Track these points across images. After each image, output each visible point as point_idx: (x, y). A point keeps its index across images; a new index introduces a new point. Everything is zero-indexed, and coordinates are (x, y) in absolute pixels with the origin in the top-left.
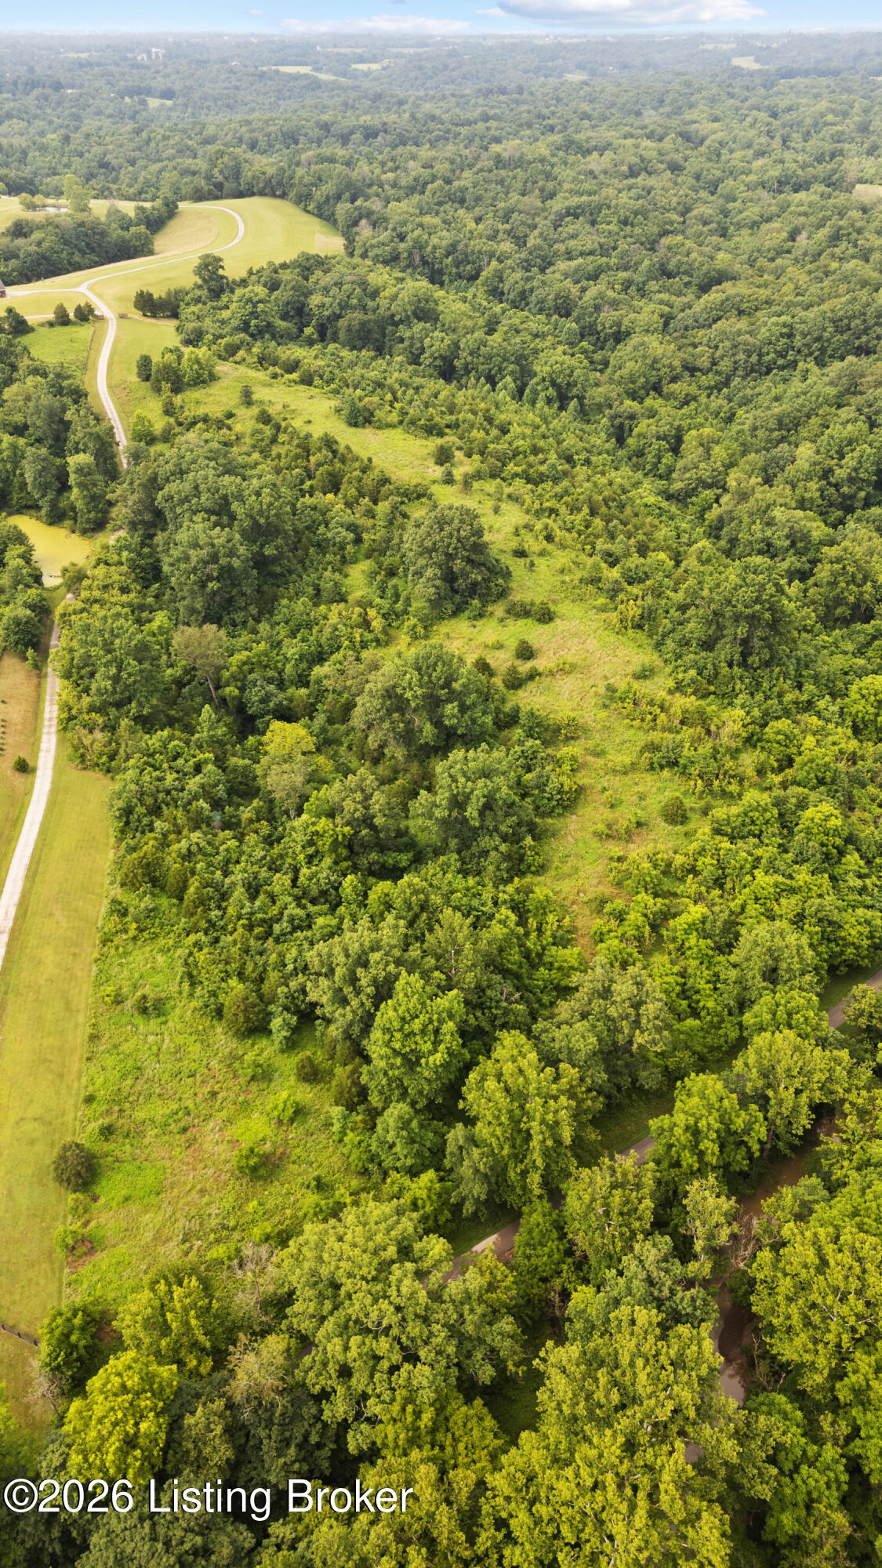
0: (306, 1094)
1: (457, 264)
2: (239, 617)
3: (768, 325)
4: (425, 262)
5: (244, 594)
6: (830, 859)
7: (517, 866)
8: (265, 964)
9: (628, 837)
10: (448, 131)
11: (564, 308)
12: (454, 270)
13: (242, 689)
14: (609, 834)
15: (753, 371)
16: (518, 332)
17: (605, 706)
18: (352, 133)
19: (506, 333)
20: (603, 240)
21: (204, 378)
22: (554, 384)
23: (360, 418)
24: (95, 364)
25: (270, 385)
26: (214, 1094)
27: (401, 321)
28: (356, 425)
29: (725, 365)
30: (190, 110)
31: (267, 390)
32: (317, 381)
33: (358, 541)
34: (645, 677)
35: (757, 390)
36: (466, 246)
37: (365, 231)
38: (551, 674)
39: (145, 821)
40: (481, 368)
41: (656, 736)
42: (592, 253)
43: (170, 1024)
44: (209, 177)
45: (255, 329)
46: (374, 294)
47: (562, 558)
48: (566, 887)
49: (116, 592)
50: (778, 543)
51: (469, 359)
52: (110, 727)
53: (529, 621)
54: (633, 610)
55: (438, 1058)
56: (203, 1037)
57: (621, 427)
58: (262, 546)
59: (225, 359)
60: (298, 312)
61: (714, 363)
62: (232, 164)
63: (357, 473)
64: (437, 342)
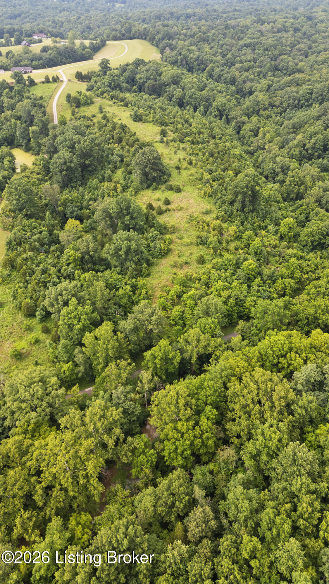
0: (42, 336)
1: (199, 65)
2: (74, 185)
3: (304, 89)
4: (187, 64)
5: (76, 177)
6: (249, 280)
7: (139, 273)
8: (39, 295)
9: (181, 267)
10: (218, 16)
11: (233, 82)
12: (197, 67)
13: (65, 208)
14: (175, 266)
15: (295, 107)
16: (213, 90)
17: (188, 223)
18: (181, 16)
19: (208, 91)
20: (255, 56)
21: (89, 102)
22: (218, 110)
23: (138, 118)
24: (54, 97)
25: (111, 106)
26: (11, 333)
27: (167, 85)
28: (136, 121)
29: (285, 105)
30: (130, 8)
31: (110, 108)
32: (129, 105)
33: (122, 161)
34: (207, 214)
35: (295, 115)
36: (203, 57)
37: (168, 51)
38: (174, 210)
39: (15, 247)
40: (193, 103)
41: (202, 234)
42: (250, 61)
43: (4, 311)
44: (120, 32)
45: (114, 86)
46: (160, 75)
47: (193, 170)
48: (155, 282)
49: (35, 174)
50: (277, 170)
51: (189, 99)
52: (15, 217)
53: (172, 192)
54: (209, 190)
55: (78, 327)
56: (14, 316)
57: (239, 126)
58: (85, 160)
59: (99, 97)
60: (132, 81)
61: (281, 104)
62: (128, 27)
63: (128, 137)
64: (178, 92)
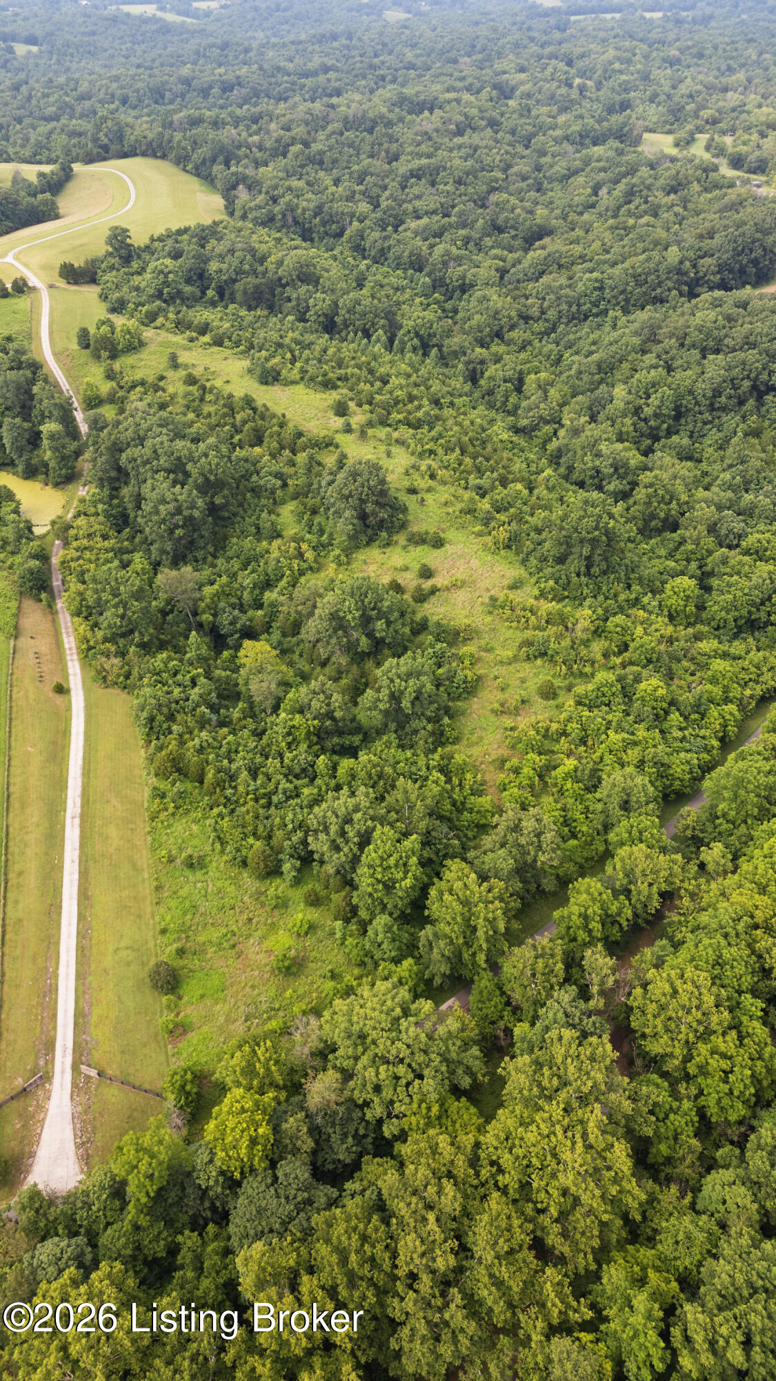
0: (313, 915)
1: (324, 223)
2: (200, 554)
3: (585, 280)
4: (296, 223)
5: (202, 537)
6: (659, 718)
7: (440, 739)
8: (272, 825)
9: (517, 712)
10: (294, 83)
11: (418, 264)
12: (322, 229)
13: (215, 615)
14: (503, 711)
15: (573, 318)
16: (382, 286)
17: (490, 613)
18: (211, 87)
19: (373, 288)
20: (443, 200)
21: (135, 345)
22: (417, 335)
23: (270, 377)
24: (38, 333)
25: (190, 349)
26: (250, 920)
27: (287, 284)
28: (266, 383)
29: (552, 314)
30: (55, 57)
31: (187, 354)
32: (227, 343)
33: (285, 485)
34: (517, 588)
35: (578, 334)
36: (330, 208)
37: (242, 194)
38: (448, 589)
39: (165, 726)
40: (357, 323)
41: (529, 634)
42: (434, 212)
43: (211, 873)
44: (95, 140)
45: (167, 296)
46: (262, 260)
47: (444, 493)
48: (476, 751)
49: (99, 539)
50: (605, 471)
51: (347, 316)
52: (122, 654)
53: (425, 547)
54: (502, 534)
55: (408, 882)
56: (235, 881)
57: (474, 370)
58: (213, 496)
59: (147, 325)
60: (199, 277)
61: (543, 313)
62: (116, 128)
63: (276, 428)
64: (320, 302)
